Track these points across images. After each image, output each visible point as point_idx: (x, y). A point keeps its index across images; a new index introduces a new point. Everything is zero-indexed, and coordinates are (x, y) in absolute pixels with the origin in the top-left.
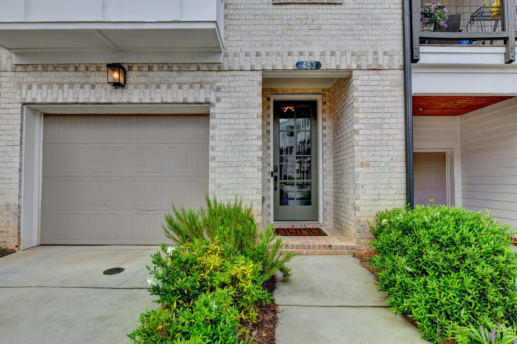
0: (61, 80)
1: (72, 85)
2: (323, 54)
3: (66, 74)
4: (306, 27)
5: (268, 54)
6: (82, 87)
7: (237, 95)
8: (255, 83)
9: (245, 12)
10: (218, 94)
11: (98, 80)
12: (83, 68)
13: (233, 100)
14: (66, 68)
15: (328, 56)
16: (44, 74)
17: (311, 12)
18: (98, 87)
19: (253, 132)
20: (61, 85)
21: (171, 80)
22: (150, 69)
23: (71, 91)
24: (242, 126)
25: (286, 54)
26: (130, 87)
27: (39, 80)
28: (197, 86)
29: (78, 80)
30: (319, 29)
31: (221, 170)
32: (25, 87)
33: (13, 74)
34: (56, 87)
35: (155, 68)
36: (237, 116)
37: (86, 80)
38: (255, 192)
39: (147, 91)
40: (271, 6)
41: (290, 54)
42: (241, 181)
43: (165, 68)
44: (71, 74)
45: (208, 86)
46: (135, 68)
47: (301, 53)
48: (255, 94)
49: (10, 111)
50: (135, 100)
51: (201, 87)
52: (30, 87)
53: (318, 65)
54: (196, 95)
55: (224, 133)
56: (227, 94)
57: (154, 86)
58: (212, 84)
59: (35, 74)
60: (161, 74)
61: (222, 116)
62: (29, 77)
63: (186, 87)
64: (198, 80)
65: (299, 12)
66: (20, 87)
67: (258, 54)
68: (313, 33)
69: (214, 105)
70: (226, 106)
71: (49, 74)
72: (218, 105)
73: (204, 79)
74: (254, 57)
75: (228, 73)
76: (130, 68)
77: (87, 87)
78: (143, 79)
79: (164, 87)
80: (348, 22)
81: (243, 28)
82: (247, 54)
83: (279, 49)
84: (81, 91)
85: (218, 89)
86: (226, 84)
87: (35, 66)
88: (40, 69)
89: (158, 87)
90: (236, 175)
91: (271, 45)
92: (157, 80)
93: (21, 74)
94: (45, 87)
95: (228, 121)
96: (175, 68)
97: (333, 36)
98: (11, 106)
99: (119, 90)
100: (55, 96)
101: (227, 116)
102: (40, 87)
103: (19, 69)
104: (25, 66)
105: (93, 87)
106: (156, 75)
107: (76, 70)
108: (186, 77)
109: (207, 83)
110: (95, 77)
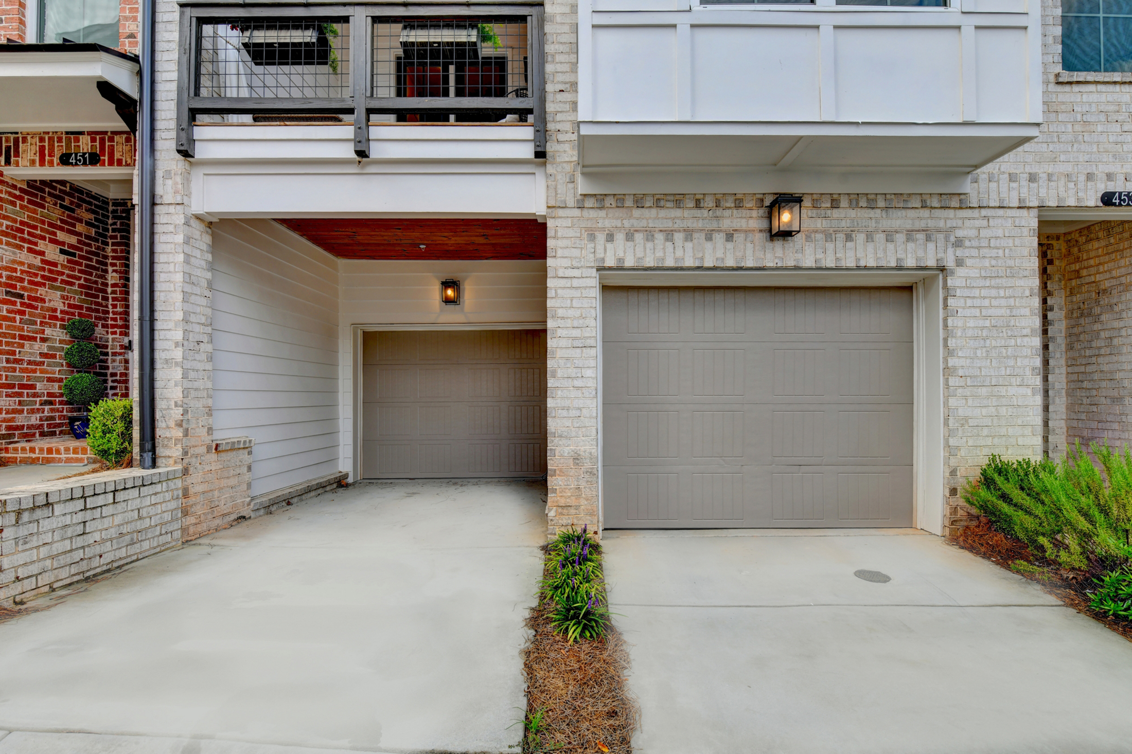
0: (669, 225)
1: (689, 234)
3: (678, 213)
4: (1117, 128)
5: (1050, 177)
6: (709, 238)
7: (994, 253)
8: (1025, 232)
10: (960, 252)
11: (742, 224)
12: (709, 202)
13: (987, 263)
14: (678, 201)
16: (637, 213)
17: (1126, 98)
18: (739, 238)
19: (1024, 322)
20: (669, 235)
21: (873, 224)
22: (835, 205)
23: (689, 245)
24: (1004, 312)
25: (1082, 178)
26: (798, 239)
27: (627, 224)
28: (921, 237)
29: (700, 224)
31: (967, 392)
32: (601, 237)
33: (577, 212)
34: (660, 237)
35: (844, 203)
36: (993, 293)
37: (714, 225)
39: (830, 246)
40: (1052, 88)
41: (1090, 177)
42: (1003, 411)
43: (863, 203)
44: (687, 213)
45: (941, 236)
46: (806, 203)
47: (1110, 177)
48: (1026, 252)
49: (576, 283)
50: (809, 262)
51: (928, 239)
52: (610, 238)
54: (920, 253)
55: (971, 323)
56: (974, 252)
57: (841, 236)
58: (947, 232)
59: (619, 213)
60: (852, 213)
61: (967, 293)
62: (606, 219)
63: (900, 238)
64: (922, 224)
65: (1103, 98)
66: (592, 237)
67: (1032, 178)
68: (1129, 138)
69: (952, 273)
70: (974, 273)
71: (645, 212)
72: (960, 271)
73: (931, 224)
74: (1024, 183)
75: (976, 213)
77: (719, 238)
78: (820, 224)
79: (861, 238)
82: (1010, 177)
83: (1068, 168)
84: (709, 245)
85: (959, 243)
86: (972, 233)
87: (620, 200)
88: (629, 202)
89: (849, 238)
90: (994, 401)
91: (1054, 160)
92: (846, 224)
93: (593, 214)
94: (639, 237)
95: (977, 302)
96: (881, 203)
98: (576, 273)
99: (777, 244)
100: (659, 254)
101: (976, 292)
102: (629, 237)
103: (589, 203)
104: (600, 199)
105: (729, 237)
106: (845, 216)
107: (698, 205)
108: (900, 220)
109: (939, 231)
110: (732, 220)
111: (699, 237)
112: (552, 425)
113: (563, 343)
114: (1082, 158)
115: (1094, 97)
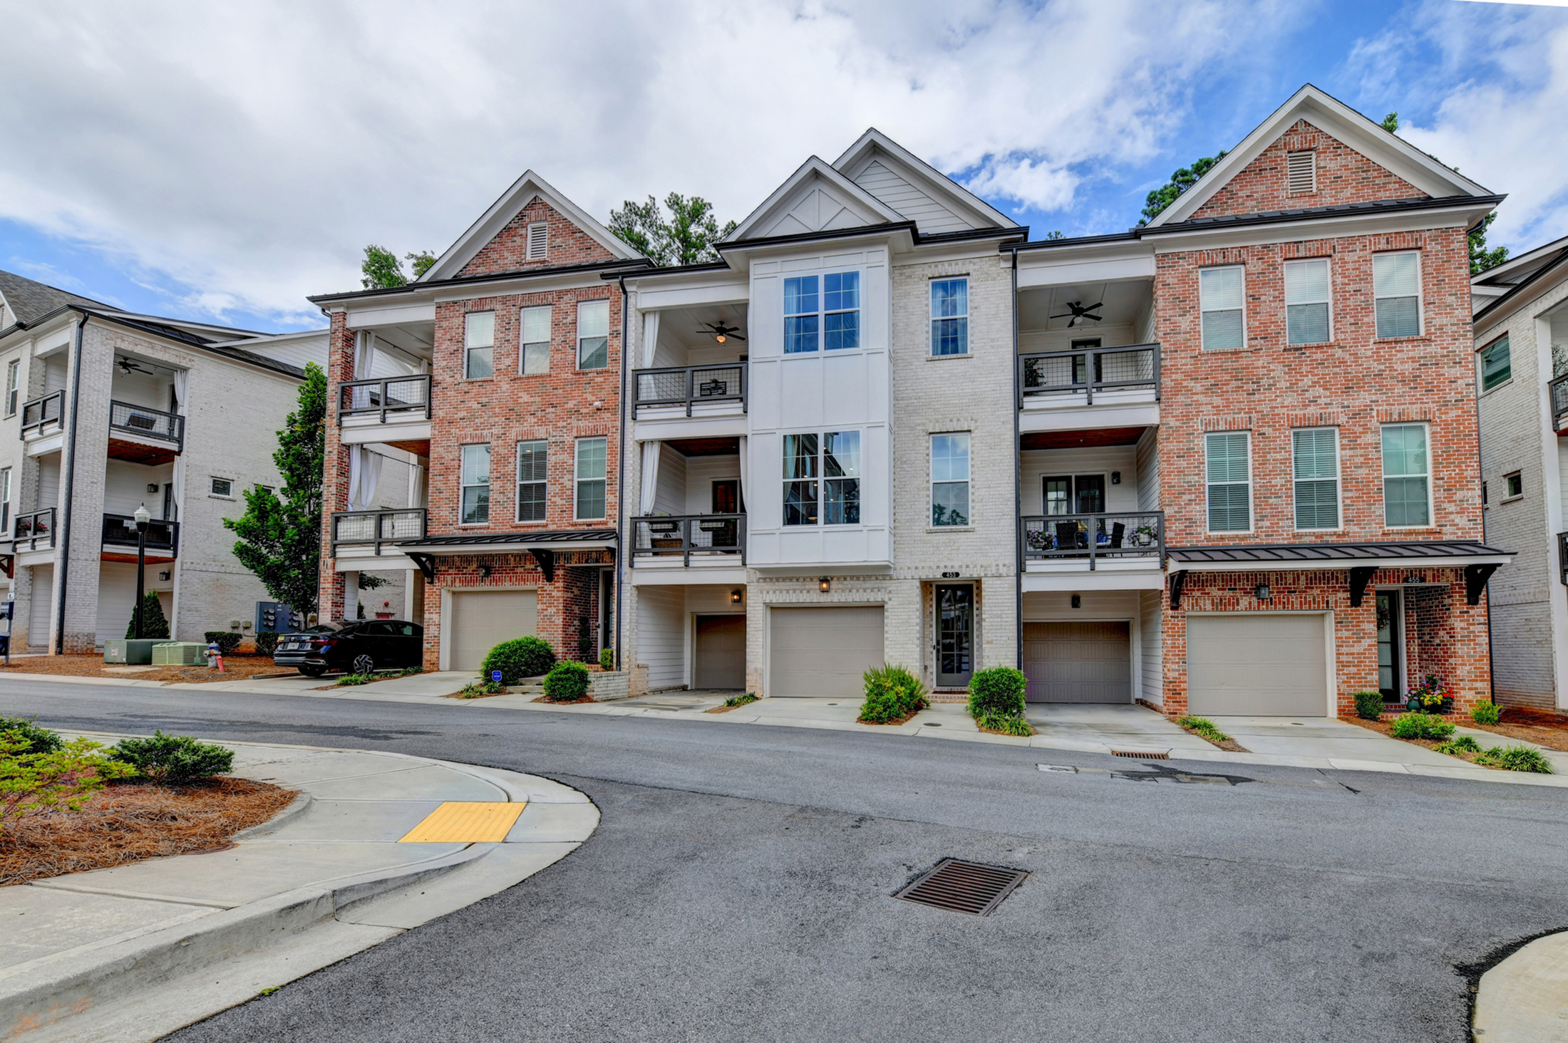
0: (788, 588)
1: (794, 591)
2: (961, 566)
3: (791, 584)
4: (950, 548)
5: (923, 568)
6: (801, 592)
7: (904, 595)
8: (916, 585)
9: (908, 538)
10: (890, 595)
11: (813, 587)
12: (802, 580)
13: (900, 599)
14: (791, 579)
15: (964, 569)
16: (777, 584)
17: (953, 537)
18: (812, 592)
19: (913, 621)
20: (788, 591)
21: (858, 587)
22: (845, 579)
23: (795, 594)
24: (907, 617)
25: (935, 567)
26: (832, 592)
27: (773, 587)
28: (876, 590)
29: (798, 587)
30: (959, 549)
31: (893, 645)
32: (765, 592)
33: (757, 583)
34: (784, 592)
35: (848, 579)
36: (904, 609)
37: (803, 589)
38: (915, 661)
39: (843, 594)
40: (925, 534)
41: (938, 567)
42: (905, 653)
43: (855, 579)
44: (794, 584)
45: (883, 590)
46: (835, 579)
47: (946, 567)
48: (916, 592)
49: (757, 607)
50: (836, 600)
51: (879, 591)
52: (768, 592)
53: (957, 574)
54: (876, 595)
56: (896, 595)
57: (847, 591)
58: (886, 588)
59: (771, 584)
60: (852, 582)
61: (892, 609)
62: (767, 586)
63: (868, 591)
64: (876, 586)
65: (944, 537)
66: (762, 592)
67: (916, 568)
68: (954, 552)
69: (887, 603)
70: (895, 603)
71: (780, 583)
72: (890, 603)
73: (880, 585)
74: (914, 570)
75: (896, 581)
76: (832, 579)
77: (805, 592)
78: (840, 586)
79: (854, 591)
80: (979, 544)
81: (906, 550)
82: (909, 568)
83: (931, 564)
85: (890, 592)
86: (895, 588)
87: (771, 579)
88: (774, 580)
89: (850, 591)
90: (902, 650)
91: (925, 561)
92: (849, 586)
93: (762, 585)
94: (777, 592)
95: (896, 613)
96: (861, 578)
97: (967, 554)
98: (757, 603)
99: (825, 594)
100: (784, 598)
101: (896, 609)
102: (774, 592)
103: (761, 580)
104: (765, 579)
105: (808, 592)
106: (849, 583)
107: (797, 580)
108: (869, 584)
109: (883, 588)
110: (809, 585)
111: (798, 592)
112: (748, 658)
113: (752, 629)
114: (936, 560)
115: (941, 537)
